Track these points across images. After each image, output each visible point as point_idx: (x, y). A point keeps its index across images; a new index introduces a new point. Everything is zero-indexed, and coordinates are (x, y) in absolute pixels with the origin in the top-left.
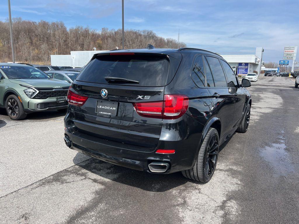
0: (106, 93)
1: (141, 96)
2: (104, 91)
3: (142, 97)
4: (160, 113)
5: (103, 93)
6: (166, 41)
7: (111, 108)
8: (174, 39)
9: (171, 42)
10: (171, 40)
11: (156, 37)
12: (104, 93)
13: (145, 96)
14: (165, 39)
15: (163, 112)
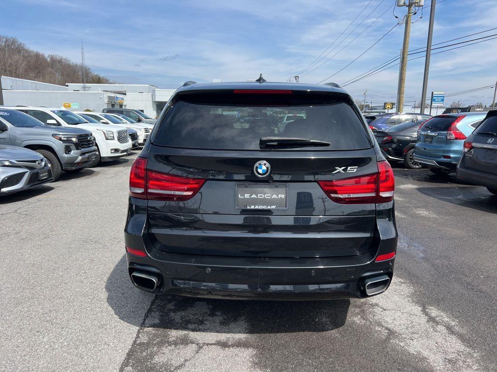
0: (267, 168)
1: (340, 168)
2: (265, 165)
3: (342, 170)
4: (373, 195)
5: (261, 169)
6: (49, 59)
7: (275, 196)
8: (64, 57)
9: (60, 61)
10: (58, 58)
11: (27, 51)
12: (264, 168)
13: (349, 168)
14: (46, 56)
15: (377, 191)
